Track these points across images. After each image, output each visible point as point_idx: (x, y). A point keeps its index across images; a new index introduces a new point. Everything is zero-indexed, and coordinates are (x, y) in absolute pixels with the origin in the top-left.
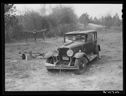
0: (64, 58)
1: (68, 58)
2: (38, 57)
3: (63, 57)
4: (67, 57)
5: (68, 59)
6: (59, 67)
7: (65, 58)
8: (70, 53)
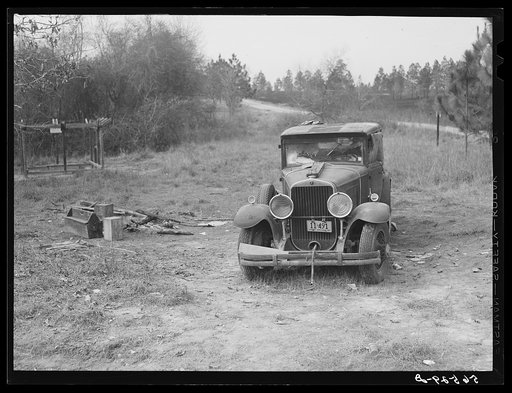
0: (314, 226)
1: (329, 224)
2: (143, 227)
3: (309, 222)
4: (327, 220)
5: (328, 227)
6: (303, 258)
7: (318, 223)
8: (340, 205)
